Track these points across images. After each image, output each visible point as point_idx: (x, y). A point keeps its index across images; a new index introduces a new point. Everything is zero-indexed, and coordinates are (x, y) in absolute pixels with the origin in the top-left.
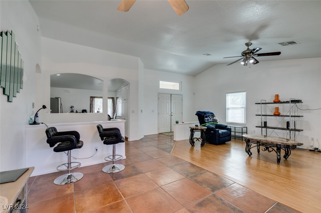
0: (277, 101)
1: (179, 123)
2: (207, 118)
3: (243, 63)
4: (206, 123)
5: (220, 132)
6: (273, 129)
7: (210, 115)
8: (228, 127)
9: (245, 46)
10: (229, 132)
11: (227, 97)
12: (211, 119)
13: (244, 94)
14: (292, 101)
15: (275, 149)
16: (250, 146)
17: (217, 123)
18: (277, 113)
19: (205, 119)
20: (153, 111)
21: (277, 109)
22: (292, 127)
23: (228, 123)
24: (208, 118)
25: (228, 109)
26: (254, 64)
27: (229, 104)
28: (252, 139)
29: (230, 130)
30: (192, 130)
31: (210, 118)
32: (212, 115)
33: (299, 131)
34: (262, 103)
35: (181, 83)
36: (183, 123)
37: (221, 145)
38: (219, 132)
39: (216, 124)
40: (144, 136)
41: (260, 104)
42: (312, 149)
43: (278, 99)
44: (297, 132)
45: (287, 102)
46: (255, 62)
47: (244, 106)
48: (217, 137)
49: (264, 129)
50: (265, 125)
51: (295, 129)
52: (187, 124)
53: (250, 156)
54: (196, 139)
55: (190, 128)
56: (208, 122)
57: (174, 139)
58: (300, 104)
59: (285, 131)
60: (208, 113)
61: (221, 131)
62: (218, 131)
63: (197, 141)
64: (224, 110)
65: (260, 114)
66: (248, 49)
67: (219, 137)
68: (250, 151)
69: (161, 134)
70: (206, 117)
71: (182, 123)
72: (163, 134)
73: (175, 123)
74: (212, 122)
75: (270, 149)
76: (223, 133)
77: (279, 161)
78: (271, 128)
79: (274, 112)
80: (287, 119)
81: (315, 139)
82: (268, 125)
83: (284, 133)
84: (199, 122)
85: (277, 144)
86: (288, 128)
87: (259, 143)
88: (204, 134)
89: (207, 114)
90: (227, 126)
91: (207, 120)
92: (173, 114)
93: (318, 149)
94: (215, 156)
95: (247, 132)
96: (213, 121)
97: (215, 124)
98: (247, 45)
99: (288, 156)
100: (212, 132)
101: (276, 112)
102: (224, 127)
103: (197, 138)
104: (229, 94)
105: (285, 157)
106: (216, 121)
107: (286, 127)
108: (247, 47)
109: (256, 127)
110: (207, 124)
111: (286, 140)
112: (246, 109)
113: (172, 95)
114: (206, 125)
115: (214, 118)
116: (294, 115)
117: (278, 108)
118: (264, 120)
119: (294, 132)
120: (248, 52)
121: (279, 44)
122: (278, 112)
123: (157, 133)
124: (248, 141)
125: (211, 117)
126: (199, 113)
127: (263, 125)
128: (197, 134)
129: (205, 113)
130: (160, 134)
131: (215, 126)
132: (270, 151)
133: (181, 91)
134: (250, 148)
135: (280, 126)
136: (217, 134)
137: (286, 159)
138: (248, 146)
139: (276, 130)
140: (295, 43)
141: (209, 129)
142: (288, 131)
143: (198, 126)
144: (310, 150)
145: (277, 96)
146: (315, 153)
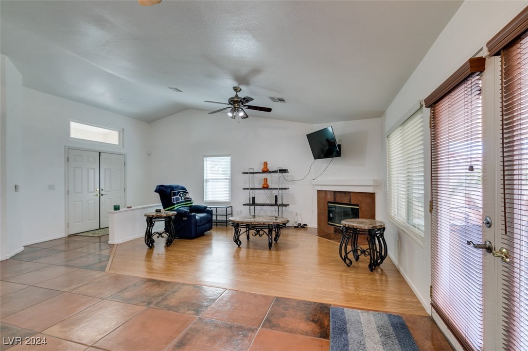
0: (265, 170)
1: (121, 210)
2: (175, 197)
3: (230, 115)
4: (174, 204)
5: (197, 217)
6: (262, 207)
7: (179, 192)
8: (207, 209)
9: (233, 90)
10: (209, 216)
11: (205, 163)
12: (181, 197)
13: (228, 159)
14: (280, 170)
15: (266, 231)
16: (239, 232)
17: (192, 203)
18: (265, 186)
19: (172, 198)
20: (51, 187)
21: (266, 180)
22: (279, 202)
23: (206, 203)
24: (178, 196)
25: (207, 181)
26: (243, 118)
27: (208, 175)
28: (242, 223)
29: (210, 212)
30: (150, 221)
31: (180, 196)
32: (184, 192)
33: (286, 205)
34: (250, 173)
35: (122, 132)
36: (128, 208)
37: (199, 238)
38: (195, 217)
39: (190, 205)
40: (24, 246)
41: (248, 173)
42: (296, 225)
43: (266, 167)
44: (284, 207)
45: (275, 172)
46: (245, 116)
47: (229, 176)
48: (193, 227)
49: (252, 207)
50: (253, 203)
51: (282, 204)
52: (137, 209)
53: (239, 246)
54: (158, 235)
55: (145, 215)
56: (177, 203)
57: (110, 242)
58: (287, 174)
59: (273, 208)
60: (177, 187)
61: (199, 216)
62: (195, 215)
63: (158, 237)
64: (201, 183)
65: (248, 187)
66: (237, 96)
67: (197, 226)
68: (239, 240)
69: (75, 235)
70: (174, 195)
71: (126, 209)
72: (81, 234)
73: (113, 210)
74: (184, 203)
75: (261, 232)
76: (202, 218)
77: (270, 245)
78: (260, 205)
79: (263, 185)
80: (275, 192)
81: (298, 214)
82: (257, 202)
83: (272, 210)
84: (161, 204)
85: (269, 225)
86: (276, 204)
87: (249, 226)
88: (172, 223)
89: (175, 189)
90: (206, 207)
91: (175, 199)
92: (106, 191)
93: (301, 224)
94: (193, 256)
95: (232, 214)
96: (185, 201)
97: (188, 205)
98: (236, 89)
99: (279, 237)
100: (185, 219)
101: (264, 184)
102: (203, 208)
103: (158, 233)
104: (207, 158)
105: (275, 239)
106: (190, 201)
107: (274, 203)
108: (235, 93)
109: (244, 205)
110: (176, 207)
111: (275, 218)
112: (231, 181)
113: (102, 154)
114: (174, 208)
115: (187, 196)
116: (281, 187)
117: (267, 178)
118: (252, 196)
119: (281, 207)
120: (237, 101)
121: (270, 98)
122: (266, 184)
123: (62, 234)
124: (237, 225)
125: (181, 195)
126: (161, 188)
127: (251, 202)
128: (159, 226)
129: (172, 188)
130: (70, 236)
131: (188, 208)
132: (262, 235)
133: (123, 147)
134: (239, 236)
135: (268, 202)
136: (193, 221)
137: (276, 241)
138: (237, 232)
139: (264, 207)
140: (284, 101)
141: (180, 214)
142: (276, 207)
143: (162, 211)
144: (295, 227)
145: (266, 164)
146: (299, 229)
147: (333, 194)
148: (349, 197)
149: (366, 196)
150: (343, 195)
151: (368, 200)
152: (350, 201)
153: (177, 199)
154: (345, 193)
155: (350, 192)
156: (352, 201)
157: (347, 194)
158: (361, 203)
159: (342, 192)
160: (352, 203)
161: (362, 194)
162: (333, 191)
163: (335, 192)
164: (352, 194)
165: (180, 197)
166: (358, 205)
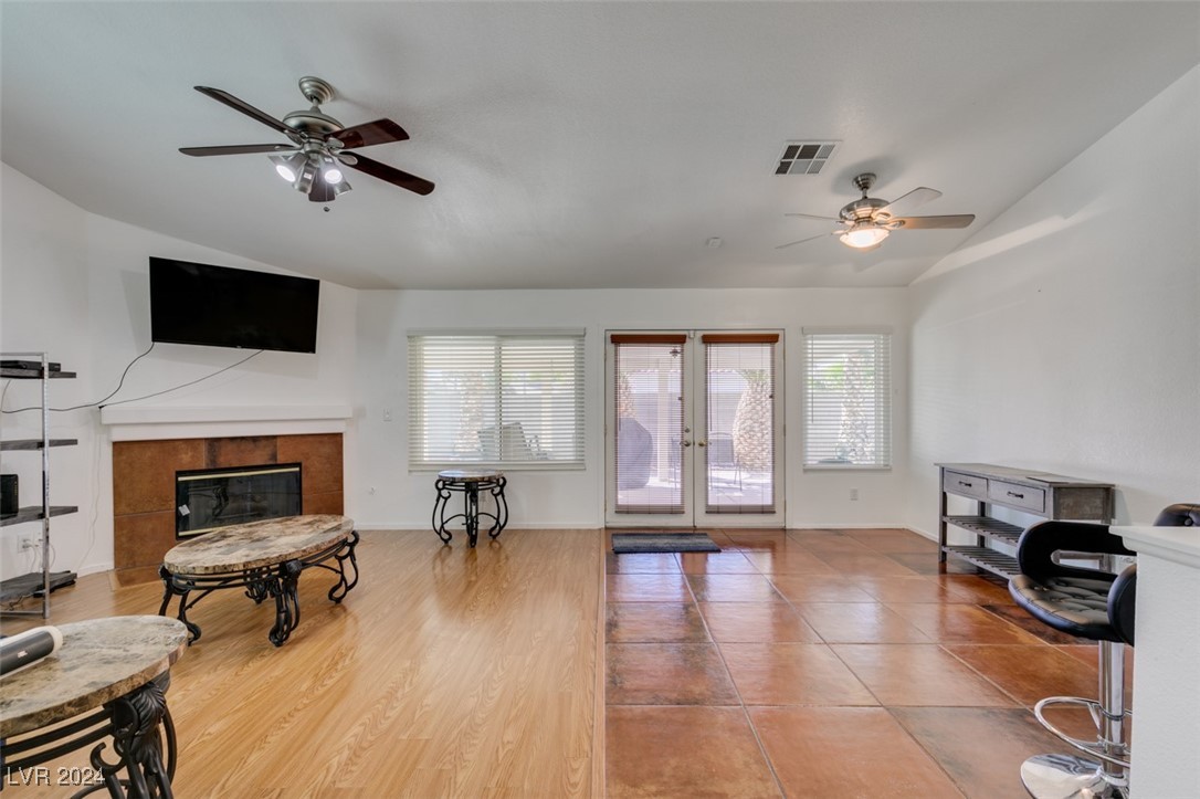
147: (203, 448)
148: (269, 451)
149: (321, 442)
150: (251, 445)
151: (326, 449)
152: (274, 456)
154: (255, 439)
155: (275, 437)
156: (278, 457)
157: (264, 442)
158: (307, 459)
159: (243, 438)
160: (279, 462)
161: (310, 439)
162: (206, 439)
163: (214, 443)
164: (279, 439)
166: (298, 465)
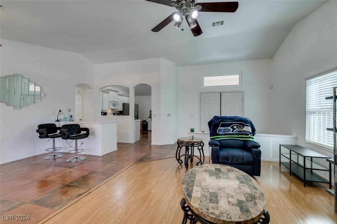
2: (223, 128)
4: (219, 135)
5: (222, 153)
7: (233, 124)
12: (234, 129)
19: (219, 128)
23: (309, 143)
24: (229, 128)
25: (311, 112)
31: (232, 127)
36: (203, 131)
38: (219, 152)
39: (245, 139)
56: (224, 134)
70: (223, 126)
74: (237, 136)
84: (209, 132)
89: (227, 121)
91: (223, 131)
96: (239, 134)
97: (241, 139)
104: (312, 80)
106: (248, 135)
110: (221, 138)
113: (222, 94)
115: (245, 129)
125: (235, 127)
126: (214, 119)
153: (226, 130)
165: (232, 129)
